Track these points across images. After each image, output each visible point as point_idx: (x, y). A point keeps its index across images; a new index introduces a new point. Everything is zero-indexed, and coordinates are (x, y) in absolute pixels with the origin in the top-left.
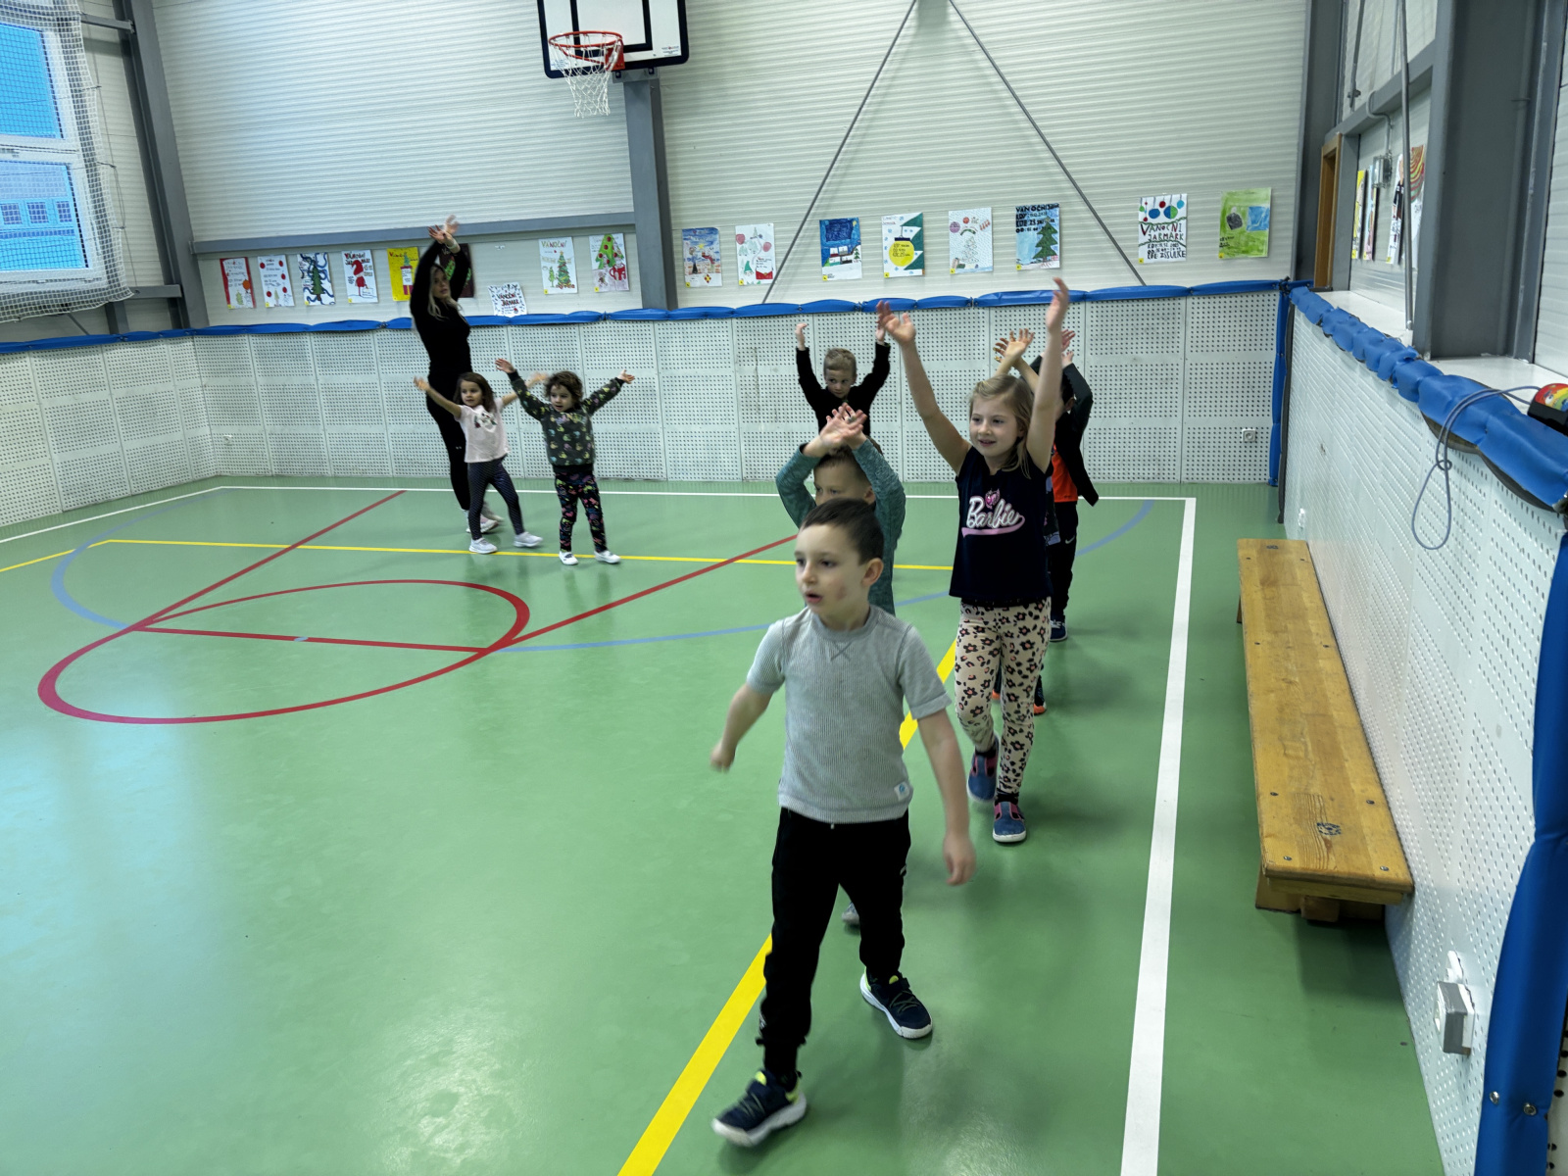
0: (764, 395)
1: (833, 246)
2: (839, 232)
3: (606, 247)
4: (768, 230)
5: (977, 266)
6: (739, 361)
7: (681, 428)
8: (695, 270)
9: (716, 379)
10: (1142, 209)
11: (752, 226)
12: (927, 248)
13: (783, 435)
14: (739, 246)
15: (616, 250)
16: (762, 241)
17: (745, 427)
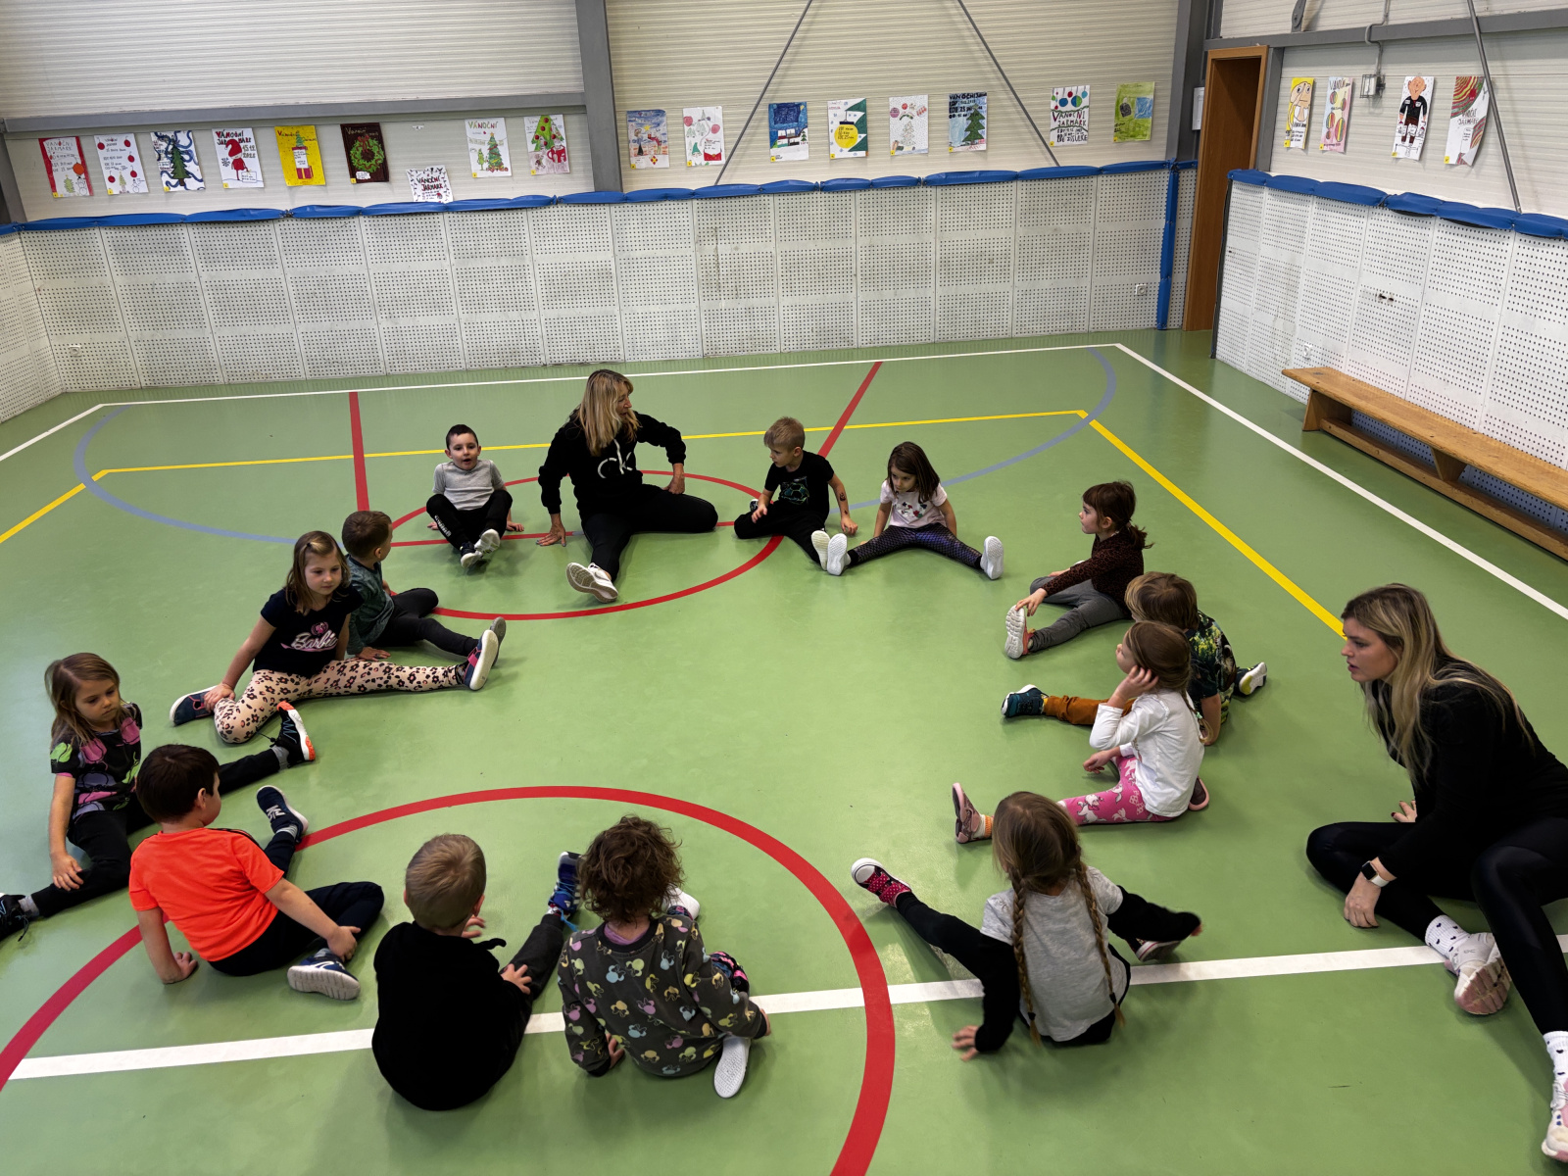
0: (725, 273)
1: (781, 129)
2: (787, 116)
3: (543, 129)
4: (716, 113)
5: (914, 148)
6: (698, 242)
7: (640, 309)
8: (640, 152)
9: (676, 259)
10: (1054, 98)
11: (700, 109)
12: (869, 131)
13: (744, 310)
14: (686, 128)
15: (554, 132)
16: (711, 124)
17: (705, 305)
